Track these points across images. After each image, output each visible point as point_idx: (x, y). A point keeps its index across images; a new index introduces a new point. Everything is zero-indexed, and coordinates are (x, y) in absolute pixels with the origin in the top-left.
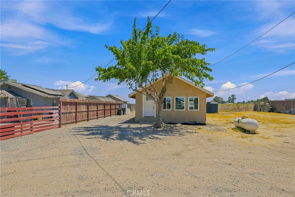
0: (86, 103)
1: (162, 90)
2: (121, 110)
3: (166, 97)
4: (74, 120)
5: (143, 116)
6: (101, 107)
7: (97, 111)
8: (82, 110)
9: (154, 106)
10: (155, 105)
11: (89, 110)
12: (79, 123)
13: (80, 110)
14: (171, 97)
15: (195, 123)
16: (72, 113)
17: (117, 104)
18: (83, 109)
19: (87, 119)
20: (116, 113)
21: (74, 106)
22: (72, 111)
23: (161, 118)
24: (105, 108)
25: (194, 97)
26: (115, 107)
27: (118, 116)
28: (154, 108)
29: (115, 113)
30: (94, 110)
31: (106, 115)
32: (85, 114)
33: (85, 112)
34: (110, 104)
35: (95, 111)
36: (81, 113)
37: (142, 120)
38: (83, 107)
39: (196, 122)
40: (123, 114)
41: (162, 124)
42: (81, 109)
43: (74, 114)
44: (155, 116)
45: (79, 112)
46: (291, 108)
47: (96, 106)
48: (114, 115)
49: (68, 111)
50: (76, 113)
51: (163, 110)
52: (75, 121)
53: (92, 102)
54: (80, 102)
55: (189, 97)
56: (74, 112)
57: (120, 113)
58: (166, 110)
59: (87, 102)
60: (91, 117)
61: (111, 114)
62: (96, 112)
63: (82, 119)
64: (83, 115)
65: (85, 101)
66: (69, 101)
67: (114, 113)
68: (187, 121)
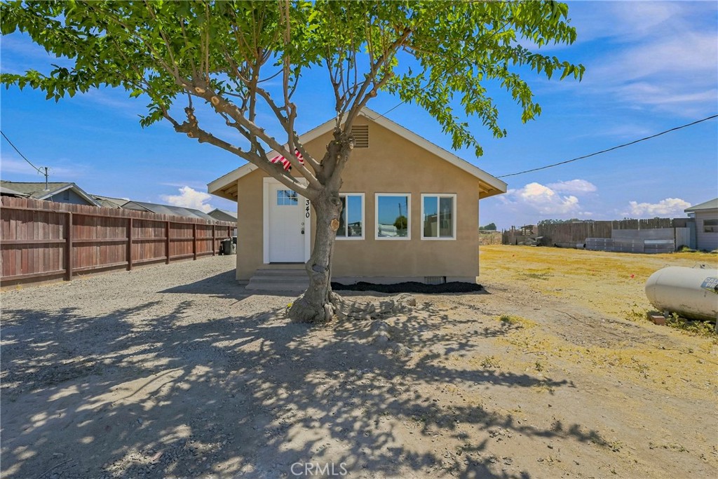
0: (58, 213)
1: (333, 142)
2: (230, 242)
3: (346, 195)
5: (266, 261)
6: (149, 234)
7: (128, 243)
9: (304, 224)
10: (308, 220)
11: (76, 240)
14: (363, 195)
15: (442, 281)
17: (220, 228)
18: (30, 235)
19: (61, 271)
20: (217, 250)
23: (327, 273)
24: (167, 236)
25: (439, 196)
26: (213, 235)
27: (223, 257)
28: (303, 232)
29: (213, 250)
31: (171, 257)
32: (46, 253)
34: (193, 225)
35: (114, 243)
37: (258, 275)
38: (30, 228)
39: (445, 278)
41: (330, 300)
42: (7, 237)
46: (587, 237)
47: (121, 229)
48: (209, 254)
51: (338, 238)
53: (98, 215)
55: (423, 196)
57: (226, 250)
58: (347, 238)
59: (63, 211)
60: (91, 264)
61: (194, 252)
62: (123, 246)
63: (16, 276)
64: (26, 258)
65: (47, 207)
67: (207, 249)
68: (417, 276)
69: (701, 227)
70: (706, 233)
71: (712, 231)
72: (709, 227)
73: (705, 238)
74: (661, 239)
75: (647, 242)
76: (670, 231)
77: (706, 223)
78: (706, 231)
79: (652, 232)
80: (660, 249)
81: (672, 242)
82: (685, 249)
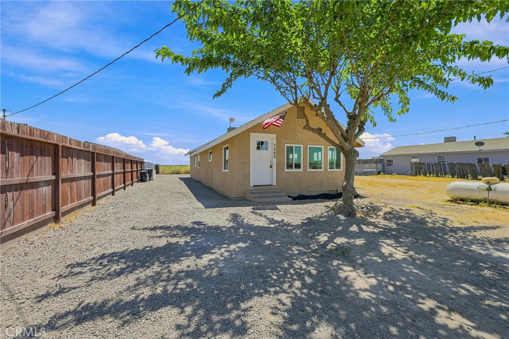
0: (89, 151)
2: (146, 172)
3: (293, 146)
4: (45, 211)
5: (252, 185)
6: (118, 168)
7: (113, 175)
8: (77, 174)
9: (272, 162)
11: (97, 173)
12: (68, 217)
13: (69, 175)
14: (302, 146)
16: (35, 185)
17: (139, 162)
18: (79, 170)
19: (91, 198)
20: (138, 179)
21: (48, 161)
22: (35, 178)
24: (124, 169)
26: (137, 168)
28: (272, 167)
30: (106, 172)
31: (126, 184)
32: (86, 184)
33: (85, 178)
34: (131, 160)
35: (108, 175)
36: (75, 183)
38: (80, 164)
39: (337, 190)
40: (150, 180)
42: (72, 172)
43: (46, 190)
44: (274, 184)
45: (65, 180)
47: (110, 164)
48: (135, 182)
49: (17, 179)
50: (55, 184)
52: (50, 213)
53: (103, 153)
54: (68, 145)
56: (47, 183)
59: (91, 150)
60: (100, 191)
61: (132, 181)
62: (110, 177)
63: (76, 203)
64: (78, 189)
65: (84, 147)
66: (20, 135)
68: (325, 190)
69: (386, 164)
70: (388, 166)
71: (390, 165)
72: (389, 163)
73: (388, 168)
74: (371, 169)
75: (364, 170)
76: (375, 165)
77: (388, 161)
78: (388, 165)
79: (367, 165)
80: (370, 174)
81: (376, 170)
82: (381, 173)
